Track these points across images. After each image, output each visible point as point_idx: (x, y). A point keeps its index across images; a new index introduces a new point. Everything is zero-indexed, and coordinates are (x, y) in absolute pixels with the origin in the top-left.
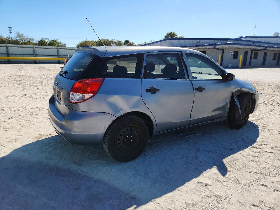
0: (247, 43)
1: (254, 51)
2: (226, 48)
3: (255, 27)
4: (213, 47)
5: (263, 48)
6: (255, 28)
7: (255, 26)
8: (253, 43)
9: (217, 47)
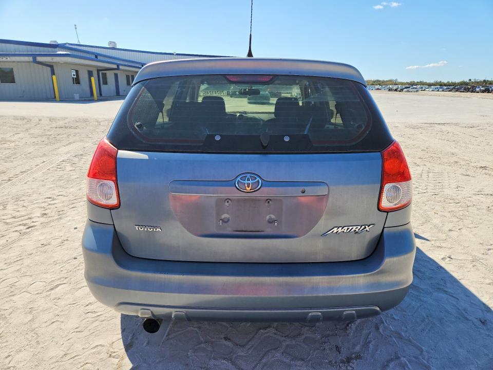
0: (88, 55)
1: (102, 70)
2: (59, 62)
3: (76, 28)
4: (31, 59)
5: (115, 66)
6: (77, 30)
7: (75, 25)
8: (96, 57)
9: (39, 59)
